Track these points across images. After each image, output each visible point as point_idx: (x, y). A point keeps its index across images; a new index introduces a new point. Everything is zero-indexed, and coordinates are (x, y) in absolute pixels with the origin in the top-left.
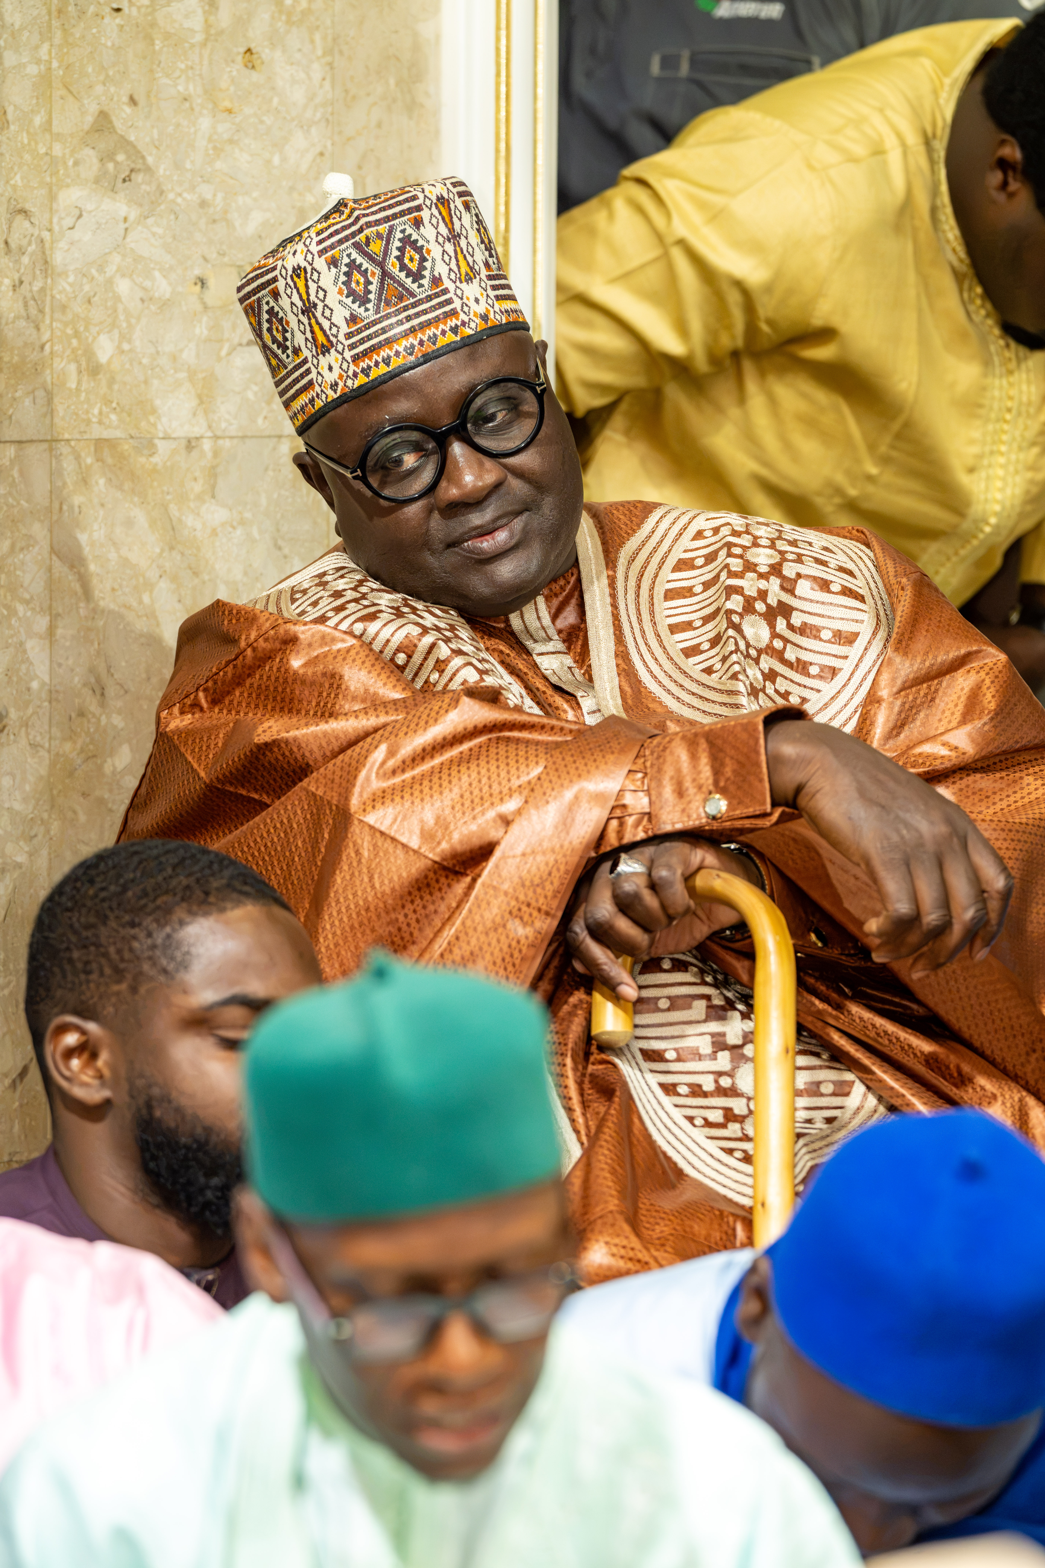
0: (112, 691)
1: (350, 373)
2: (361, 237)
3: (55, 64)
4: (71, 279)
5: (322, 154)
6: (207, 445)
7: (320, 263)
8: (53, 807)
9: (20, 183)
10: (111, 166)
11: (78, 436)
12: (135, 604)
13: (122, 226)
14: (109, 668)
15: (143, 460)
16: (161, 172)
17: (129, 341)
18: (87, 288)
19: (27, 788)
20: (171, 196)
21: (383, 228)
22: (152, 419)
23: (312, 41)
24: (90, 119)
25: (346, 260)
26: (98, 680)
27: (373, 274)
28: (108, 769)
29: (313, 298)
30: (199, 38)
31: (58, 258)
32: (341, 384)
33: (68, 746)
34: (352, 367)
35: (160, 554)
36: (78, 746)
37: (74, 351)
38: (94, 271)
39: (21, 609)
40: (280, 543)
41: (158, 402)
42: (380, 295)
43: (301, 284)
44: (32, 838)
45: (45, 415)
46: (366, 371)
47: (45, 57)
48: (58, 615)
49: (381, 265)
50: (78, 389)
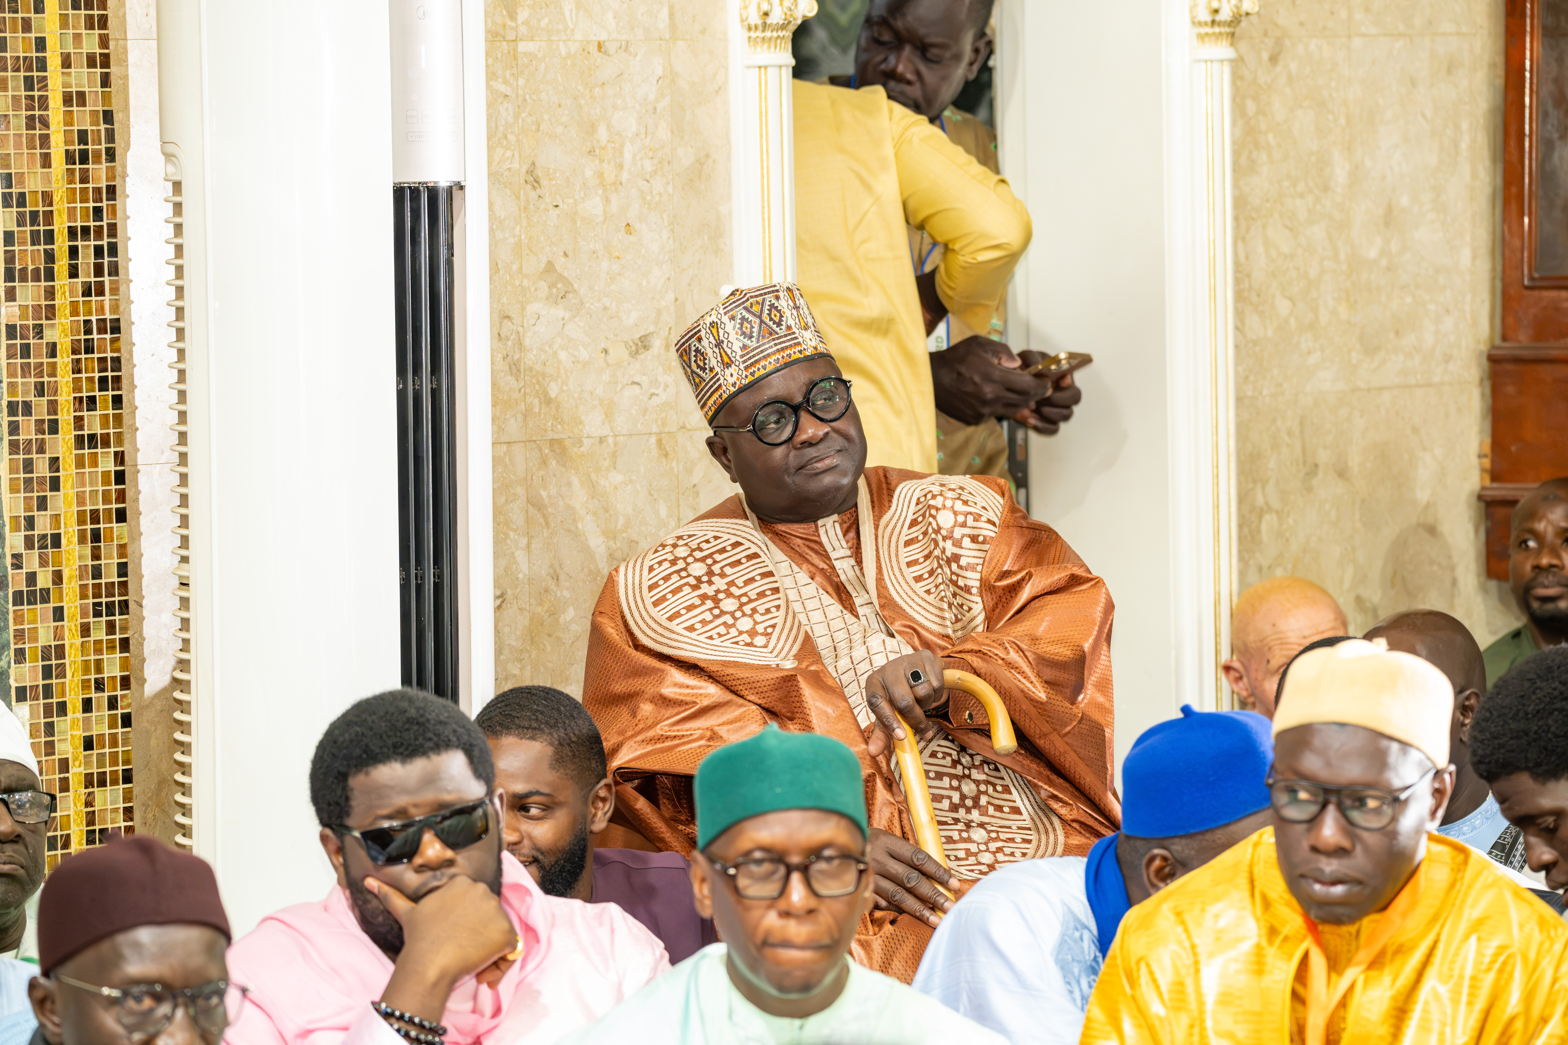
0: (562, 577)
1: (744, 376)
2: (748, 304)
3: (523, 237)
4: (535, 352)
5: (669, 279)
6: (610, 440)
7: (725, 319)
8: (532, 642)
9: (505, 301)
10: (554, 290)
11: (540, 438)
12: (573, 529)
13: (561, 322)
14: (561, 565)
15: (575, 450)
16: (582, 292)
17: (567, 385)
18: (543, 357)
19: (518, 633)
20: (588, 305)
21: (760, 299)
22: (580, 427)
23: (662, 218)
24: (543, 265)
25: (740, 316)
26: (555, 572)
27: (755, 322)
28: (562, 620)
29: (721, 338)
30: (601, 219)
31: (527, 342)
32: (738, 383)
33: (539, 609)
34: (745, 373)
35: (587, 502)
36: (545, 608)
37: (537, 392)
38: (546, 348)
39: (511, 534)
40: (652, 492)
41: (583, 418)
42: (759, 333)
43: (714, 331)
44: (521, 660)
45: (522, 428)
46: (752, 374)
47: (518, 233)
48: (532, 537)
49: (760, 317)
50: (539, 413)
